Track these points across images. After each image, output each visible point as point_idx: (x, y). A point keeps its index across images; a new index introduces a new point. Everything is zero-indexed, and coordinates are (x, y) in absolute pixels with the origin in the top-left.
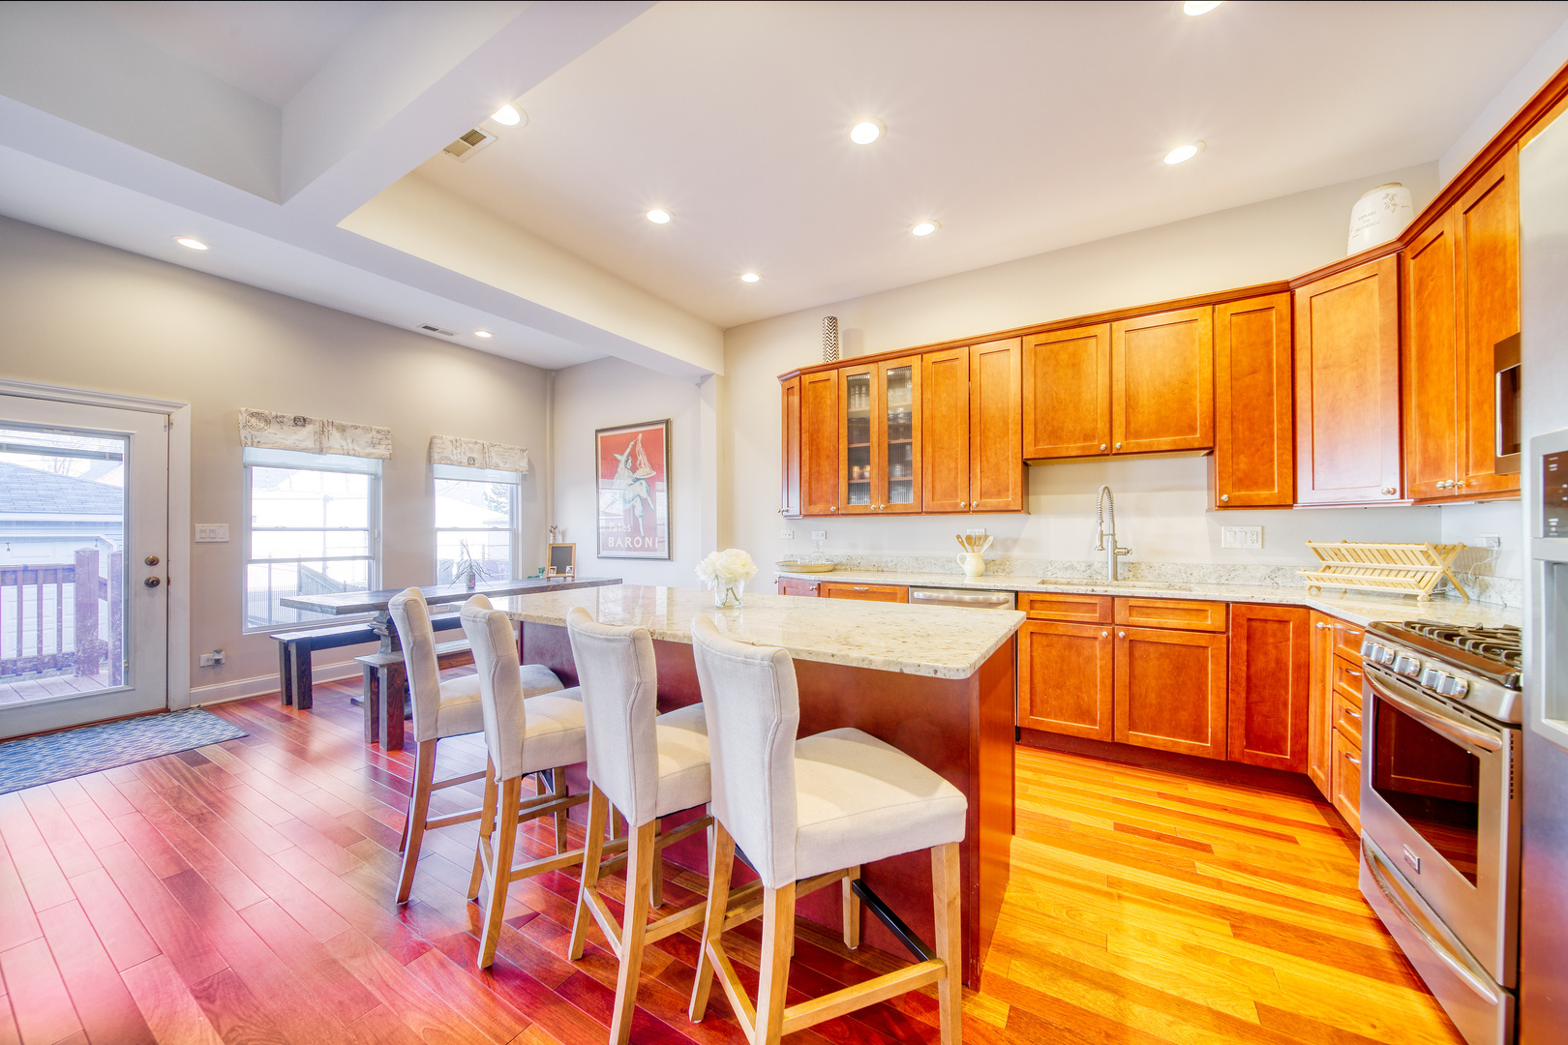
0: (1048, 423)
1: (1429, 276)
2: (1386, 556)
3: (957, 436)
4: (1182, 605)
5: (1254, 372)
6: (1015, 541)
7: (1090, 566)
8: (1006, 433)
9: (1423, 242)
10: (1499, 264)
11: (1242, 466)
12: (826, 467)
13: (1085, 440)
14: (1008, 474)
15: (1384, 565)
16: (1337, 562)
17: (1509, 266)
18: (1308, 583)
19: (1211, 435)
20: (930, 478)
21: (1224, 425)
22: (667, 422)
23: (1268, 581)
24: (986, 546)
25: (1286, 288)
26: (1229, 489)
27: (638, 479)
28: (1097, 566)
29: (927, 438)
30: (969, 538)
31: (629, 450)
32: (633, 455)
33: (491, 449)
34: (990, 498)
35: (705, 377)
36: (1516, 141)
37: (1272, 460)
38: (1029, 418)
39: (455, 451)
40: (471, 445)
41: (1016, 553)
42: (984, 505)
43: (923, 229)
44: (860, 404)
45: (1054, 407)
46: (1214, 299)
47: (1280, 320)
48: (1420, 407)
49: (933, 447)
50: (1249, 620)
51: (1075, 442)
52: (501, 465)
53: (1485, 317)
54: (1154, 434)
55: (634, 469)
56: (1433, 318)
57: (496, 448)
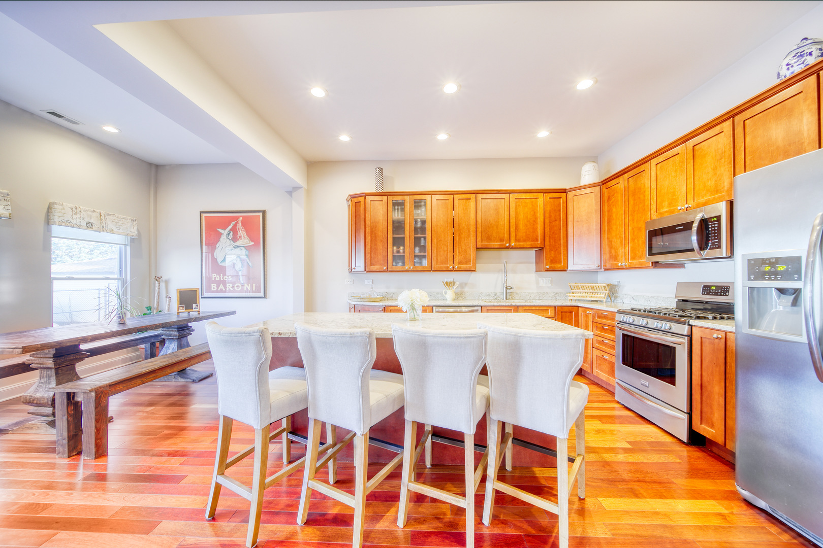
0: (486, 233)
1: (612, 196)
2: (593, 288)
3: (448, 236)
4: (541, 308)
5: (556, 221)
6: (466, 284)
7: (496, 294)
8: (469, 236)
9: (611, 184)
10: (642, 196)
11: (552, 255)
12: (380, 246)
13: (500, 241)
14: (470, 254)
15: (591, 291)
16: (577, 290)
17: (646, 198)
18: (569, 298)
19: (543, 243)
20: (435, 255)
21: (547, 239)
22: (264, 212)
23: (554, 298)
24: (455, 287)
25: (564, 191)
26: (549, 263)
27: (238, 247)
28: (498, 294)
29: (434, 236)
30: (447, 283)
31: (230, 227)
32: (234, 230)
33: (107, 217)
34: (462, 264)
35: (297, 188)
36: (650, 160)
37: (561, 254)
38: (479, 230)
39: (74, 216)
40: (89, 213)
41: (466, 289)
42: (460, 268)
43: (442, 136)
44: (398, 215)
45: (488, 226)
46: (544, 191)
47: (563, 203)
48: (608, 238)
49: (437, 239)
50: (562, 312)
51: (497, 242)
52: (116, 230)
53: (636, 213)
54: (525, 241)
55: (235, 239)
56: (614, 210)
57: (111, 217)
